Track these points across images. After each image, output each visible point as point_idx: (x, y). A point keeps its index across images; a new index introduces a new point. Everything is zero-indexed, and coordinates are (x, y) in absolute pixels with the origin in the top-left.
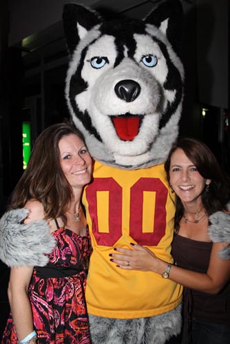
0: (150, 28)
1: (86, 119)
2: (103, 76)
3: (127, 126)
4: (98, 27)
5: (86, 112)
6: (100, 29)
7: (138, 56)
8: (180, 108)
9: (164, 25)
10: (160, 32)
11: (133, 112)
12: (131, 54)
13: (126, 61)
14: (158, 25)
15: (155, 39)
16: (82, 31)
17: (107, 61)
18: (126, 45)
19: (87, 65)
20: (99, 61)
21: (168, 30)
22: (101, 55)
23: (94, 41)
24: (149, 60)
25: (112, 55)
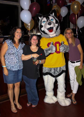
0: (51, 15)
1: (44, 32)
2: (45, 24)
3: (51, 30)
4: (42, 16)
5: (44, 31)
6: (43, 17)
7: (50, 20)
8: (59, 27)
9: (53, 14)
10: (53, 15)
11: (51, 27)
12: (49, 19)
13: (48, 21)
14: (52, 14)
15: (52, 16)
16: (40, 18)
17: (45, 21)
18: (48, 18)
19: (42, 23)
20: (44, 22)
21: (54, 14)
22: (44, 21)
23: (42, 19)
24: (52, 20)
25: (46, 20)
